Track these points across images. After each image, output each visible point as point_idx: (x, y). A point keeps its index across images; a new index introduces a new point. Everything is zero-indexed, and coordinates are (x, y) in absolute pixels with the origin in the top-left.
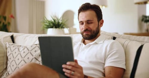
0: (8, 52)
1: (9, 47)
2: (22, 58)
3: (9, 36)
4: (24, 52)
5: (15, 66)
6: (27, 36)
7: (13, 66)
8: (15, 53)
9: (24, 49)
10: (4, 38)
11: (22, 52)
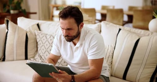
0: (38, 39)
1: (38, 35)
2: (50, 44)
3: (36, 24)
4: (51, 40)
5: (45, 50)
6: (49, 24)
7: (43, 49)
8: (44, 40)
9: (50, 37)
10: (32, 26)
11: (50, 39)
